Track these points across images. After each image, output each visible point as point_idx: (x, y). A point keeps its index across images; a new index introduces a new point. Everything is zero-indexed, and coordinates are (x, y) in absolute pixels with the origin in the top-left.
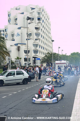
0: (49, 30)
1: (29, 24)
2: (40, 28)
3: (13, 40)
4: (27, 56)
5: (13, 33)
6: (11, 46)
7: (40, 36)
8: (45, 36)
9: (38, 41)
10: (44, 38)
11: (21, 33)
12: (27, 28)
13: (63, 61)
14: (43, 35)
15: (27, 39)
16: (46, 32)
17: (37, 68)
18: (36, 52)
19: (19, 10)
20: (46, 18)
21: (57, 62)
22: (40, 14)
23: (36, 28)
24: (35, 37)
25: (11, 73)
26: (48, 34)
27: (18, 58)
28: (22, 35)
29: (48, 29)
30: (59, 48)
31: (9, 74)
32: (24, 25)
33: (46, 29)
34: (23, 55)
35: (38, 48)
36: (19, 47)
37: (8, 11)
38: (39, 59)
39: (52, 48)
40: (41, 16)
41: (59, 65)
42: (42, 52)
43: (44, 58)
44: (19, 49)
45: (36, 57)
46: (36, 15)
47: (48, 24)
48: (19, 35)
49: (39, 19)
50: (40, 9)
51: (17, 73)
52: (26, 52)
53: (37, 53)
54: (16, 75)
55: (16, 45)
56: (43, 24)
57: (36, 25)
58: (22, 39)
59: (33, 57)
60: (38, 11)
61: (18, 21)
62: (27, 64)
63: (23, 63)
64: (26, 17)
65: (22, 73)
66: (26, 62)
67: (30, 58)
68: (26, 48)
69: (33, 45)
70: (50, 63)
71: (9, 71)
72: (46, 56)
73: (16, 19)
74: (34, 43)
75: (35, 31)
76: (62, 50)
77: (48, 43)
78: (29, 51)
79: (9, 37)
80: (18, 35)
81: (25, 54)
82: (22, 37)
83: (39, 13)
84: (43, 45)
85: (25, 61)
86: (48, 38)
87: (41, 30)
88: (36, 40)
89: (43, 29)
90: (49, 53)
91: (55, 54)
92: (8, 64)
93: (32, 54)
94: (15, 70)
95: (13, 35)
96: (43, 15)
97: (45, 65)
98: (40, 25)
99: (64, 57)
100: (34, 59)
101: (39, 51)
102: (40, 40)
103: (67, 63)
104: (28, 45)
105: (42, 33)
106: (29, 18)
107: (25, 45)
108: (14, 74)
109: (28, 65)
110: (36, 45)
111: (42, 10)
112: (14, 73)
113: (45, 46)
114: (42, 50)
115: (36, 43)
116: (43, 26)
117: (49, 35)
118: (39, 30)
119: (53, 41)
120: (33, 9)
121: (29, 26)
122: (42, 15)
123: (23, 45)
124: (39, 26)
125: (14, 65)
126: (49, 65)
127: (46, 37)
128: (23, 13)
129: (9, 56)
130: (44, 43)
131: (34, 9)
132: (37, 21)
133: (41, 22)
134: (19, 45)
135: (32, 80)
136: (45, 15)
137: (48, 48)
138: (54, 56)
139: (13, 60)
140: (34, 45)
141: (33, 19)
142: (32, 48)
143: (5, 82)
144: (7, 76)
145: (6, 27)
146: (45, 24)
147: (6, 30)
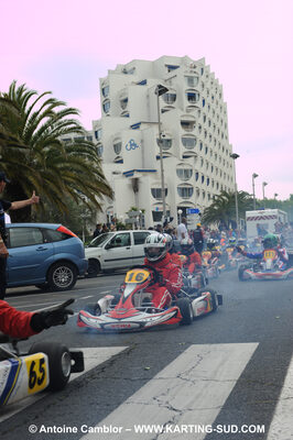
0: (222, 129)
1: (163, 112)
2: (194, 122)
3: (117, 162)
4: (160, 206)
5: (116, 142)
6: (114, 173)
7: (198, 145)
8: (211, 145)
9: (191, 160)
10: (209, 150)
11: (142, 141)
12: (159, 124)
13: (268, 212)
14: (206, 141)
15: (158, 158)
16: (215, 135)
18: (186, 191)
19: (132, 73)
20: (212, 92)
21: (249, 214)
22: (195, 80)
23: (185, 124)
24: (183, 150)
26: (219, 138)
28: (143, 147)
29: (218, 125)
30: (255, 176)
31: (112, 241)
32: (149, 116)
33: (212, 125)
34: (150, 204)
35: (192, 180)
37: (101, 79)
38: (197, 211)
39: (232, 179)
40: (198, 88)
42: (204, 193)
43: (209, 208)
44: (135, 186)
45: (188, 208)
46: (180, 86)
47: (218, 111)
48: (135, 145)
49: (191, 97)
50: (195, 67)
51: (135, 240)
52: (157, 193)
53: (190, 196)
54: (133, 246)
55: (127, 174)
56: (204, 110)
57: (185, 113)
58: (143, 158)
59: (179, 208)
60: (188, 74)
61: (130, 107)
66: (157, 223)
67: (168, 212)
68: (156, 183)
69: (177, 171)
70: (229, 221)
72: (217, 202)
73: (126, 101)
74: (181, 167)
75: (182, 132)
76: (265, 184)
77: (220, 166)
78: (166, 190)
79: (107, 154)
80: (133, 145)
81: (155, 201)
82: (143, 152)
83: (190, 80)
84: (208, 173)
85: (155, 220)
86: (220, 152)
87: (200, 127)
88: (184, 157)
89: (205, 126)
90: (224, 193)
91: (244, 194)
93: (175, 200)
94: (131, 232)
95: (117, 148)
96: (203, 85)
97: (214, 227)
98: (194, 113)
100: (180, 211)
101: (195, 190)
102: (196, 157)
103: (282, 217)
104: (162, 171)
105: (201, 137)
106: (162, 90)
107: (153, 174)
108: (129, 243)
110: (186, 171)
111: (198, 70)
112: (129, 240)
113: (213, 176)
114: (203, 186)
115: (185, 167)
116: (205, 117)
117: (223, 142)
118: (193, 127)
119: (235, 156)
120: (171, 68)
121: (162, 115)
122: (200, 83)
123: (148, 174)
124: (193, 116)
126: (228, 229)
127: (216, 149)
128: (144, 83)
130: (210, 165)
131: (175, 67)
132: (187, 103)
133: (199, 103)
134: (136, 175)
136: (208, 85)
137: (221, 180)
138: (240, 202)
139: (122, 217)
140: (179, 172)
141: (174, 98)
142: (174, 182)
143: (104, 266)
144: (108, 248)
145: (96, 124)
146: (211, 110)
147: (96, 133)
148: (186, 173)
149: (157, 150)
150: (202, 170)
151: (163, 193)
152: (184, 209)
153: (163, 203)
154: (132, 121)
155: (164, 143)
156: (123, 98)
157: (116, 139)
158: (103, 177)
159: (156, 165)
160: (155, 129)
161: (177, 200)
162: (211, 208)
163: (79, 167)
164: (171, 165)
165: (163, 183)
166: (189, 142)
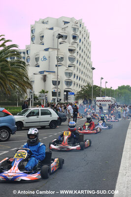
0: (88, 54)
1: (60, 43)
2: (75, 50)
3: (36, 66)
4: (56, 89)
5: (36, 57)
6: (34, 74)
7: (76, 62)
8: (82, 61)
9: (72, 68)
10: (81, 64)
11: (49, 57)
12: (58, 49)
13: (107, 98)
14: (80, 59)
15: (56, 66)
16: (84, 56)
17: (70, 106)
18: (69, 83)
19: (47, 24)
20: (85, 36)
22: (77, 29)
23: (70, 50)
24: (69, 63)
25: (34, 113)
26: (86, 58)
27: (43, 92)
28: (49, 60)
29: (86, 52)
30: (102, 78)
31: (30, 113)
32: (53, 45)
33: (83, 52)
34: (51, 88)
35: (72, 78)
36: (45, 76)
37: (31, 25)
38: (73, 94)
39: (91, 78)
40: (78, 33)
41: (101, 103)
42: (77, 84)
43: (79, 92)
44: (45, 79)
45: (69, 91)
46: (70, 32)
47: (86, 45)
48: (46, 59)
49: (74, 37)
50: (77, 23)
51: (41, 113)
52: (54, 83)
53: (71, 85)
55: (41, 72)
56: (80, 44)
57: (71, 45)
58: (49, 65)
59: (65, 91)
60: (74, 27)
61: (45, 40)
62: (56, 101)
63: (50, 98)
64: (56, 35)
65: (49, 112)
66: (54, 98)
67: (60, 92)
68: (55, 78)
71: (31, 109)
72: (83, 90)
73: (43, 37)
74: (67, 71)
75: (69, 54)
76: (106, 82)
77: (86, 72)
78: (59, 82)
79: (32, 62)
80: (45, 59)
81: (54, 86)
82: (49, 62)
83: (74, 29)
84: (80, 75)
85: (53, 96)
86: (86, 65)
87: (78, 53)
88: (69, 66)
89: (80, 52)
91: (96, 87)
92: (30, 99)
93: (63, 87)
94: (40, 109)
95: (37, 59)
96: (80, 32)
97: (81, 102)
98: (75, 45)
99: (109, 92)
100: (65, 93)
101: (73, 82)
102: (75, 67)
103: (113, 101)
104: (58, 73)
105: (78, 57)
106: (60, 36)
107: (53, 73)
108: (38, 114)
109: (58, 101)
110: (69, 73)
111: (78, 25)
113: (82, 76)
114: (77, 81)
115: (70, 71)
116: (80, 48)
117: (88, 60)
118: (74, 52)
119: (93, 69)
120: (66, 23)
121: (60, 46)
123: (51, 73)
125: (37, 101)
126: (87, 103)
127: (84, 63)
128: (52, 29)
129: (31, 88)
130: (81, 71)
131: (68, 23)
132: (72, 40)
133: (78, 41)
134: (45, 73)
135: (62, 123)
136: (83, 32)
137: (86, 79)
138: (94, 91)
139: (37, 93)
140: (66, 74)
141: (66, 37)
142: (63, 78)
143: (25, 125)
144: (27, 116)
145: (28, 47)
146: (83, 45)
147: (27, 51)
148: (70, 74)
149: (56, 63)
150: (77, 73)
153: (57, 88)
154: (45, 47)
155: (60, 59)
156: (42, 35)
157: (37, 55)
158: (28, 79)
159: (55, 69)
160: (56, 51)
161: (65, 87)
164: (62, 70)
165: (57, 78)
166: (72, 59)
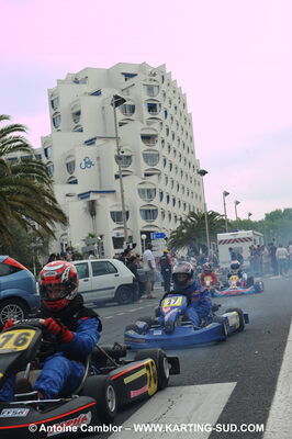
0: (188, 142)
1: (121, 125)
2: (156, 136)
3: (71, 183)
4: (122, 231)
5: (69, 160)
6: (68, 195)
7: (161, 162)
8: (176, 161)
9: (154, 179)
10: (174, 166)
11: (98, 159)
12: (117, 138)
13: (242, 234)
14: (170, 157)
15: (117, 177)
16: (180, 149)
18: (149, 214)
19: (85, 83)
20: (175, 101)
21: (221, 236)
22: (155, 89)
23: (146, 138)
24: (145, 167)
26: (184, 153)
28: (99, 165)
29: (183, 138)
30: (226, 194)
32: (105, 131)
33: (176, 139)
34: (110, 229)
35: (156, 201)
36: (92, 205)
37: (49, 90)
38: (162, 235)
39: (200, 198)
40: (159, 97)
42: (170, 215)
43: (176, 231)
44: (92, 209)
45: (152, 232)
46: (138, 96)
47: (182, 123)
48: (91, 163)
49: (152, 108)
50: (155, 75)
51: (94, 271)
52: (117, 217)
53: (154, 218)
54: (91, 277)
55: (83, 196)
56: (167, 122)
57: (145, 126)
58: (100, 177)
59: (142, 233)
60: (149, 83)
61: (83, 121)
65: (110, 267)
66: (119, 251)
67: (131, 237)
68: (116, 206)
69: (139, 191)
70: (199, 245)
72: (184, 225)
73: (78, 113)
74: (143, 187)
75: (143, 147)
76: (237, 203)
77: (187, 184)
78: (127, 213)
79: (59, 174)
80: (88, 163)
81: (115, 225)
82: (100, 170)
83: (150, 89)
84: (173, 192)
85: (116, 247)
86: (186, 169)
87: (163, 141)
88: (146, 175)
89: (168, 139)
90: (192, 214)
91: (214, 214)
93: (137, 224)
95: (70, 167)
96: (164, 95)
97: (183, 252)
98: (156, 125)
99: (246, 225)
100: (144, 236)
101: (160, 211)
102: (159, 174)
103: (257, 239)
104: (122, 191)
105: (164, 152)
106: (119, 101)
107: (112, 195)
108: (86, 274)
110: (149, 190)
111: (158, 78)
112: (87, 271)
113: (179, 195)
114: (169, 208)
115: (148, 186)
116: (168, 130)
117: (189, 158)
118: (155, 142)
119: (203, 173)
120: (128, 76)
121: (120, 129)
122: (161, 93)
123: (107, 195)
124: (155, 128)
126: (197, 254)
127: (181, 165)
128: (97, 93)
130: (175, 185)
131: (133, 76)
132: (147, 115)
133: (161, 115)
134: (93, 197)
136: (170, 94)
137: (189, 200)
138: (211, 224)
139: (78, 244)
140: (141, 192)
141: (133, 109)
142: (137, 203)
145: (46, 141)
146: (175, 122)
147: (46, 150)
148: (150, 193)
149: (115, 169)
150: (167, 190)
151: (124, 216)
152: (148, 233)
153: (125, 228)
154: (86, 136)
155: (124, 159)
156: (75, 111)
157: (69, 157)
158: (55, 201)
159: (116, 185)
160: (113, 145)
161: (142, 224)
162: (179, 231)
163: (28, 191)
164: (132, 185)
165: (123, 206)
166: (151, 158)
